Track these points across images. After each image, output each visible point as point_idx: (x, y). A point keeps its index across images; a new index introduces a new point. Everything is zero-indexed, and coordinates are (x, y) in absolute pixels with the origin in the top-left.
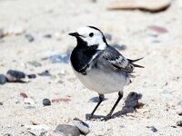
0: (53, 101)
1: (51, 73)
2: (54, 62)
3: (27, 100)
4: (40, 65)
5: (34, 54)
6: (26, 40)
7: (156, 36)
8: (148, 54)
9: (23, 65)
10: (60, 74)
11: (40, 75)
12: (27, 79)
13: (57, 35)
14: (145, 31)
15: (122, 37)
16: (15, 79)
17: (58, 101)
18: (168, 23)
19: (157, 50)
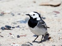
0: (21, 36)
1: (20, 26)
2: (21, 23)
3: (11, 36)
4: (16, 24)
5: (14, 20)
6: (12, 15)
7: (56, 14)
8: (53, 20)
9: (10, 24)
10: (23, 27)
11: (16, 27)
12: (12, 29)
13: (22, 14)
14: (52, 13)
15: (44, 15)
16: (8, 28)
17: (22, 36)
18: (60, 10)
19: (56, 19)
